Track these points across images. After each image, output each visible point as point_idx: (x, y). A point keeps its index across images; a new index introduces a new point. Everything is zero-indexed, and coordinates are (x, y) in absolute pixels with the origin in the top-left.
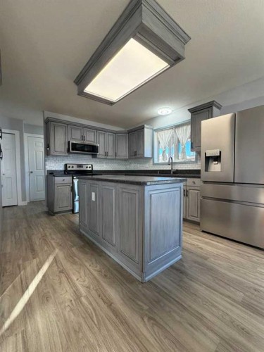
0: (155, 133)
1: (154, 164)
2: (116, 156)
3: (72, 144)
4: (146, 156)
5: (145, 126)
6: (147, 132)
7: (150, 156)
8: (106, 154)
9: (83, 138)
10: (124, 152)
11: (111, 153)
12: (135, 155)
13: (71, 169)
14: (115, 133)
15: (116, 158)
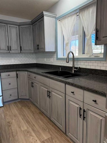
0: (58, 22)
1: (58, 59)
2: (21, 50)
5: (45, 13)
7: (53, 50)
8: (9, 49)
10: (28, 45)
12: (38, 49)
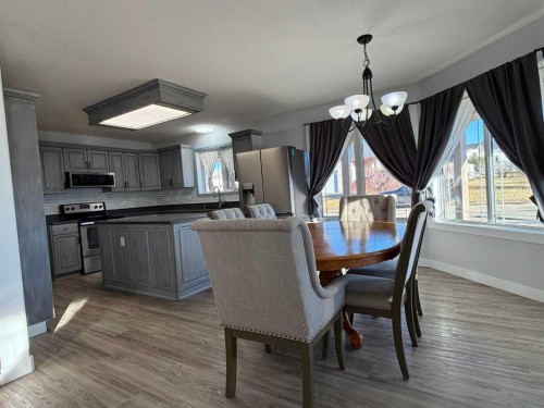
0: (197, 155)
1: (199, 196)
2: (141, 186)
3: (73, 176)
4: (186, 185)
5: (182, 145)
6: (185, 152)
8: (126, 185)
9: (88, 165)
10: (153, 180)
11: (133, 183)
12: (171, 184)
13: (70, 212)
14: (138, 153)
15: (141, 190)
